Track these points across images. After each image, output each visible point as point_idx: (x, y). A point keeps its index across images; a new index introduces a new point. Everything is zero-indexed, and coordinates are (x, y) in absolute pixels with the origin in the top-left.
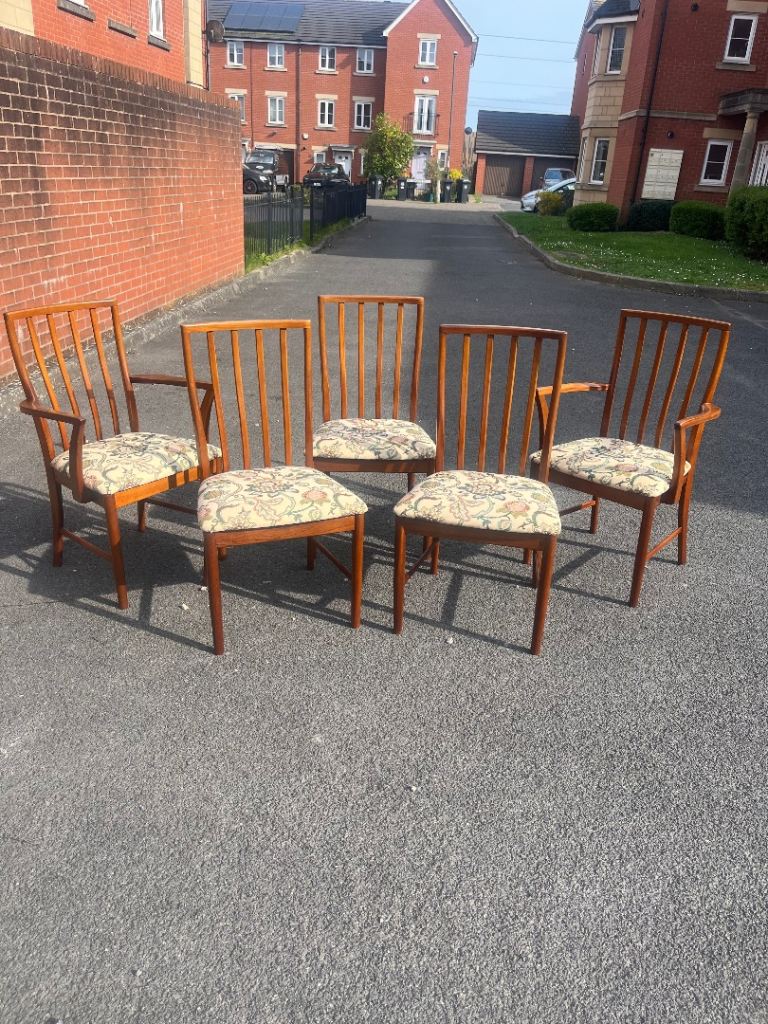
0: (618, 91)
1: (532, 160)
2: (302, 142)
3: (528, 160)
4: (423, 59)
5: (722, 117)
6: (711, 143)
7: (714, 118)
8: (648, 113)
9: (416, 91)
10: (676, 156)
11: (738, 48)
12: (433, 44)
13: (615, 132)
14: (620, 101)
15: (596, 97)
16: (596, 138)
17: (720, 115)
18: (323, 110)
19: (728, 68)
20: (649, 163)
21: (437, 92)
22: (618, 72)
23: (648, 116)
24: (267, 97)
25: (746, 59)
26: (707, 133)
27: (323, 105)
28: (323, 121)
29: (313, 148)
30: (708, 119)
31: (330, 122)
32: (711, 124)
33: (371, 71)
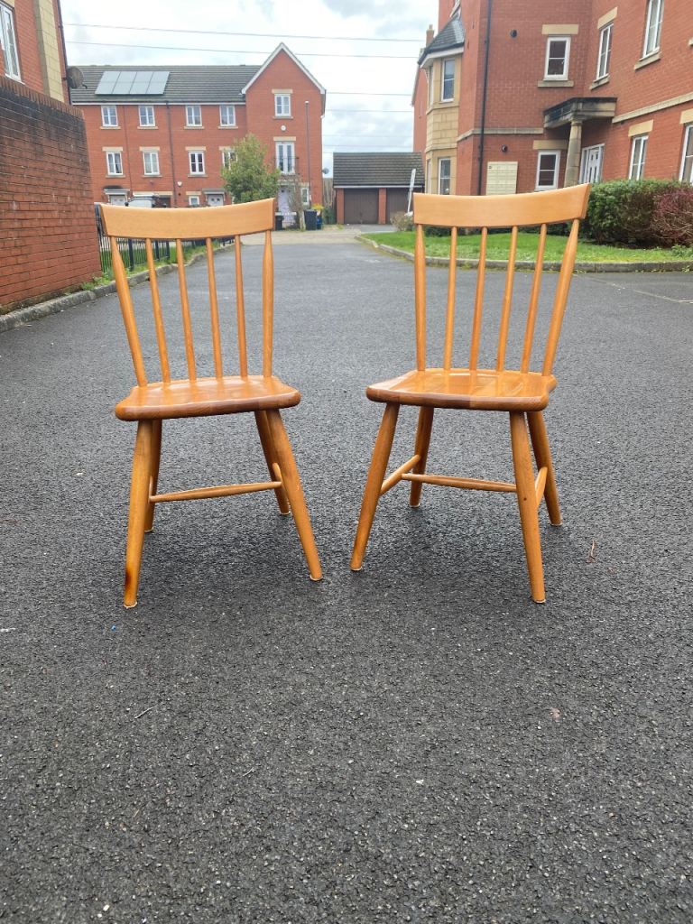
0: (454, 117)
1: (385, 192)
2: (177, 189)
3: (380, 192)
4: (280, 111)
5: (547, 129)
6: (540, 154)
7: (541, 131)
8: (483, 130)
9: (275, 139)
10: (511, 167)
11: (556, 67)
12: (286, 99)
13: (455, 152)
14: (456, 125)
15: (434, 123)
16: (438, 159)
17: (546, 129)
18: (193, 160)
19: (548, 85)
20: (489, 174)
21: (294, 139)
22: (451, 100)
23: (482, 135)
24: (142, 152)
25: (564, 76)
26: (537, 145)
27: (193, 157)
28: (194, 170)
29: (188, 193)
30: (535, 132)
31: (201, 170)
32: (538, 136)
33: (234, 124)
